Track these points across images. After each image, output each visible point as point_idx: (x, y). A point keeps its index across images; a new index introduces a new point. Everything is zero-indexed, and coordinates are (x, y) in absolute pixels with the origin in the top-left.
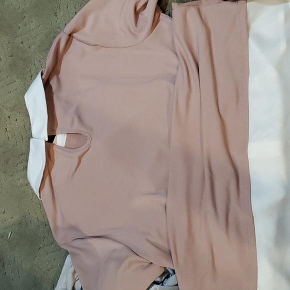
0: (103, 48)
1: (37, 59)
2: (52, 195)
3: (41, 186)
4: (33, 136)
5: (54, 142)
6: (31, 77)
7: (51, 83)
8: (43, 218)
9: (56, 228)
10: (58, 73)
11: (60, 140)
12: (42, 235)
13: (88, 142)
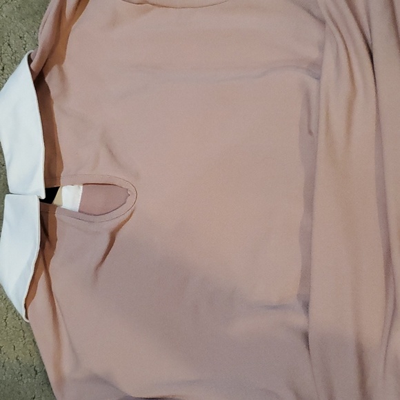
0: (157, 8)
1: (14, 33)
2: (51, 312)
3: (28, 293)
4: (10, 191)
5: (56, 201)
6: (3, 69)
7: (47, 79)
8: (28, 357)
9: (61, 380)
10: (61, 60)
11: (69, 197)
12: (29, 393)
13: (130, 200)
